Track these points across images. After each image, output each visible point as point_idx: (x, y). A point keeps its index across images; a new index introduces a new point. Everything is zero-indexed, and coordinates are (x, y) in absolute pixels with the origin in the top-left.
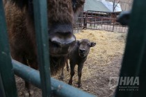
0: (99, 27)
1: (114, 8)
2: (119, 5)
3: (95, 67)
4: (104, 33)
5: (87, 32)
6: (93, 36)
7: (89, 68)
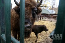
0: (46, 19)
1: (52, 12)
2: (54, 11)
3: (44, 36)
4: (48, 22)
5: (41, 21)
6: (44, 23)
7: (41, 37)
